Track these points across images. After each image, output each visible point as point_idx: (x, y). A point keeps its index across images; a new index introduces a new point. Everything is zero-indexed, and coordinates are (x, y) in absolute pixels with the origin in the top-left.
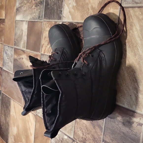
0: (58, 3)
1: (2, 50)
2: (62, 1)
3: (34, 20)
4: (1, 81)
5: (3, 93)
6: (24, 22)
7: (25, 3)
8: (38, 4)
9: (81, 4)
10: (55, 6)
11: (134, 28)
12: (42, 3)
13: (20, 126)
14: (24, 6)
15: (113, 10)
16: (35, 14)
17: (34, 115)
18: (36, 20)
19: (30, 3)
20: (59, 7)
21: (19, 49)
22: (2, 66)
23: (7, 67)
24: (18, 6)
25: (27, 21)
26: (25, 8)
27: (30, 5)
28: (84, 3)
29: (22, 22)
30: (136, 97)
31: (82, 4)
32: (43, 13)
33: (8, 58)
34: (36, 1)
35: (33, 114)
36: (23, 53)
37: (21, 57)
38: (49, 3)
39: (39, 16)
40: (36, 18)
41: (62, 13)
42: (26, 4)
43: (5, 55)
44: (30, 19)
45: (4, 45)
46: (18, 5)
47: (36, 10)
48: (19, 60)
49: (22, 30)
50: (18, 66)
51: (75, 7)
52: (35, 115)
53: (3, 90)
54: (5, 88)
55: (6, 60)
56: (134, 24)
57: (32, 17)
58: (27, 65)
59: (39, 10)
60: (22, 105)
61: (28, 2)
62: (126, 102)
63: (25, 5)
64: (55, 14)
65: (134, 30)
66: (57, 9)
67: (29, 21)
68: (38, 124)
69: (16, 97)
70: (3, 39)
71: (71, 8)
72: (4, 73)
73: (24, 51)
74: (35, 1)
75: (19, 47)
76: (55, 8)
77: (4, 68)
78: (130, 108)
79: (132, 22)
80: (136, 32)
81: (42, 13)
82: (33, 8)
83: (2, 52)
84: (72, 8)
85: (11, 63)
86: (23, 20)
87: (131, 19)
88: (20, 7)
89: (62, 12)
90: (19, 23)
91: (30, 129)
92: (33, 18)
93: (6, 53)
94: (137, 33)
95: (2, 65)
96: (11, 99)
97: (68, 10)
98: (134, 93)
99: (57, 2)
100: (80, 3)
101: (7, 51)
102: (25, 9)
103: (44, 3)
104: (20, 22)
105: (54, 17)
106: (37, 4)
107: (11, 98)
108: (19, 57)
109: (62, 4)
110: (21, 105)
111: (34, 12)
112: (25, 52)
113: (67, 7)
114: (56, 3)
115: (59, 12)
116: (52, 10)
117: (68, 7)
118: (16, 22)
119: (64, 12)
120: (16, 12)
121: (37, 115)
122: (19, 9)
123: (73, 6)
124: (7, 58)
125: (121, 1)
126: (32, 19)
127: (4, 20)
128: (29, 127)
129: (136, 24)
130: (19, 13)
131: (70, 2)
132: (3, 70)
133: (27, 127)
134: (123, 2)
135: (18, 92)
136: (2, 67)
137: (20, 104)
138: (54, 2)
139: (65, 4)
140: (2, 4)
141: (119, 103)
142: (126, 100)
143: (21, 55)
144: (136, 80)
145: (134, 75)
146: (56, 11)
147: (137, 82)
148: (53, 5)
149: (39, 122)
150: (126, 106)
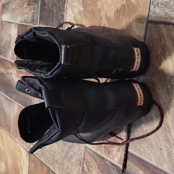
0: (59, 3)
2: (65, 3)
3: (25, 24)
6: (12, 24)
8: (31, 3)
9: (91, 9)
10: (55, 7)
11: (167, 54)
12: (37, 2)
13: (10, 162)
14: (12, 3)
15: (137, 24)
16: (27, 16)
17: (28, 151)
18: (29, 24)
20: (60, 10)
21: (7, 61)
24: (4, 1)
25: (16, 24)
26: (14, 5)
27: (21, 2)
28: (94, 8)
29: (10, 24)
30: (168, 152)
31: (92, 9)
32: (38, 15)
35: (26, 150)
36: (12, 66)
37: (9, 71)
38: (45, 2)
39: (33, 19)
40: (29, 21)
41: (64, 19)
44: (20, 22)
47: (28, 10)
48: (6, 75)
49: (10, 36)
50: (6, 83)
51: (82, 13)
56: (168, 49)
57: (23, 19)
59: (33, 11)
60: (11, 136)
62: (155, 158)
63: (14, 2)
64: (54, 19)
66: (57, 13)
67: (19, 24)
68: (33, 165)
69: (3, 123)
71: (77, 13)
75: (6, 57)
76: (54, 10)
78: (160, 167)
79: (164, 45)
81: (36, 15)
82: (24, 6)
84: (78, 13)
86: (12, 21)
87: (163, 40)
88: (7, 4)
89: (63, 17)
90: (6, 25)
91: (22, 169)
92: (25, 20)
97: (72, 15)
98: (166, 147)
99: (56, 3)
100: (89, 8)
102: (14, 7)
103: (39, 1)
104: (8, 23)
105: (53, 23)
106: (29, 2)
108: (6, 71)
109: (64, 6)
111: (25, 12)
113: (71, 12)
114: (56, 4)
115: (60, 17)
116: (51, 13)
117: (73, 12)
118: (2, 23)
119: (66, 17)
120: (2, 9)
122: (6, 5)
123: (80, 11)
125: (149, 13)
126: (23, 22)
128: (21, 167)
129: (170, 49)
130: (6, 12)
131: (75, 5)
133: (19, 166)
134: (152, 14)
135: (6, 117)
138: (53, 1)
139: (68, 7)
141: (144, 157)
142: (154, 154)
143: (9, 69)
144: (169, 128)
145: (166, 121)
146: (55, 15)
147: (170, 132)
148: (51, 6)
149: (33, 161)
150: (154, 162)
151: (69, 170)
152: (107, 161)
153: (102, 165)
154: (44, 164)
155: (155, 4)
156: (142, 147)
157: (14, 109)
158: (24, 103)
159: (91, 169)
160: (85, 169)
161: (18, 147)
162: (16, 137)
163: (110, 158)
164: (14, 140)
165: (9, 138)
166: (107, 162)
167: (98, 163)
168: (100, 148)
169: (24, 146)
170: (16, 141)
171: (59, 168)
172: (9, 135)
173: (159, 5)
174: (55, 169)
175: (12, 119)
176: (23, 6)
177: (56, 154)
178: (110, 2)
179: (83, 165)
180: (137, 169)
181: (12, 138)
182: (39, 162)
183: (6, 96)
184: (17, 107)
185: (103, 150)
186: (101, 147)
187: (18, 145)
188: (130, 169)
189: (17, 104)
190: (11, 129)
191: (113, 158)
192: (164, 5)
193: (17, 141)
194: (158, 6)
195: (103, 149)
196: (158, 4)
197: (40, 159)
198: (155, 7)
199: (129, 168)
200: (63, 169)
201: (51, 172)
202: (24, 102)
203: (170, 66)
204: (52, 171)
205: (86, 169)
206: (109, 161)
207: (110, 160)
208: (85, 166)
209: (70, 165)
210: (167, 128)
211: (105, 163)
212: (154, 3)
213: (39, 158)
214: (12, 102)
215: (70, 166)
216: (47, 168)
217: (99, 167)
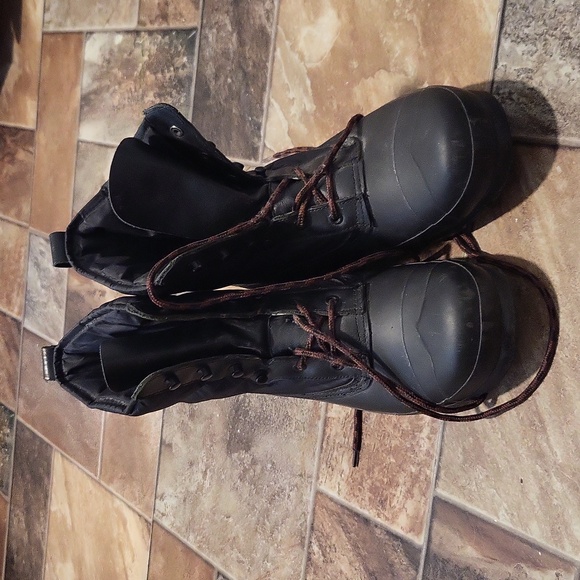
0: (247, 92)
1: (23, 250)
2: (263, 89)
4: (16, 372)
5: (21, 420)
6: (109, 150)
7: (116, 76)
8: (168, 90)
9: (335, 107)
10: (235, 102)
11: (535, 223)
12: (183, 87)
13: (90, 559)
14: (111, 90)
17: (146, 521)
19: (135, 81)
20: (251, 109)
22: (19, 314)
23: (40, 320)
24: (89, 86)
26: (117, 97)
27: (138, 87)
28: (344, 105)
29: (104, 148)
30: (542, 488)
31: (338, 107)
33: (43, 287)
34: (160, 75)
35: (140, 516)
37: (97, 285)
38: (209, 89)
41: (262, 134)
42: (120, 84)
43: (32, 273)
45: (30, 234)
46: (90, 81)
48: (88, 299)
51: (312, 118)
52: (151, 520)
53: (22, 410)
54: (30, 404)
55: (37, 290)
56: (538, 210)
60: (97, 478)
61: (129, 76)
62: (505, 505)
63: (117, 87)
64: (234, 134)
65: (537, 231)
66: (242, 117)
68: (160, 560)
69: (73, 442)
70: (26, 209)
71: (298, 117)
72: (27, 342)
74: (155, 73)
76: (234, 111)
77: (28, 325)
78: (519, 530)
79: (529, 201)
80: (542, 241)
82: (146, 99)
83: (20, 257)
84: (300, 118)
85: (55, 307)
86: (108, 142)
88: (96, 92)
89: (259, 129)
90: (90, 154)
91: (126, 576)
93: (37, 265)
94: (548, 243)
95: (20, 308)
96: (51, 447)
97: (285, 125)
98: (535, 473)
99: (240, 92)
100: (331, 103)
101: (40, 258)
102: (116, 103)
103: (190, 85)
104: (96, 148)
105: (229, 144)
106: (162, 87)
107: (52, 444)
108: (87, 286)
109: (262, 100)
110: (92, 474)
113: (280, 114)
114: (238, 93)
115: (248, 128)
116: (223, 119)
117: (286, 114)
118: (78, 146)
119: (268, 129)
120: (82, 107)
121: (158, 524)
122: (92, 97)
123: (305, 113)
124: (39, 284)
127: (33, 136)
128: (125, 569)
129: (541, 209)
130: (93, 116)
131: (291, 95)
132: (24, 329)
133: (118, 569)
135: (82, 422)
136: (20, 318)
137: (87, 471)
138: (230, 86)
139: (272, 100)
140: (24, 70)
141: (478, 507)
142: (503, 495)
144: (541, 421)
145: (535, 402)
146: (236, 123)
147: (544, 430)
148: (226, 100)
149: (163, 550)
150: (503, 520)
151: (269, 564)
152: (376, 526)
153: (364, 542)
154: (197, 554)
155: (504, 93)
156: (472, 478)
159: (331, 556)
160: (315, 557)
161: (118, 511)
162: (110, 481)
163: (387, 519)
164: (106, 489)
165: (90, 485)
166: (378, 531)
167: (352, 535)
168: (357, 493)
169: (136, 505)
170: (112, 493)
171: (240, 562)
172: (88, 475)
173: (513, 96)
174: (226, 567)
175: (100, 428)
176: (142, 98)
177: (231, 520)
178: (387, 87)
179: (310, 547)
180: (459, 542)
181: (100, 483)
182: (180, 548)
185: (367, 498)
186: (360, 490)
187: (118, 503)
188: (441, 544)
190: (97, 455)
191: (394, 519)
192: (526, 96)
193: (114, 492)
194: (512, 99)
195: (368, 495)
196: (510, 93)
197: (185, 540)
198: (504, 102)
199: (437, 543)
200: (252, 563)
201: (215, 577)
203: (544, 254)
204: (219, 573)
205: (317, 557)
206: (382, 527)
207: (386, 523)
208: (315, 548)
209: (272, 548)
210: (537, 423)
211: (372, 533)
212: (501, 92)
213: (181, 538)
215: (272, 552)
216: (204, 565)
217: (355, 547)
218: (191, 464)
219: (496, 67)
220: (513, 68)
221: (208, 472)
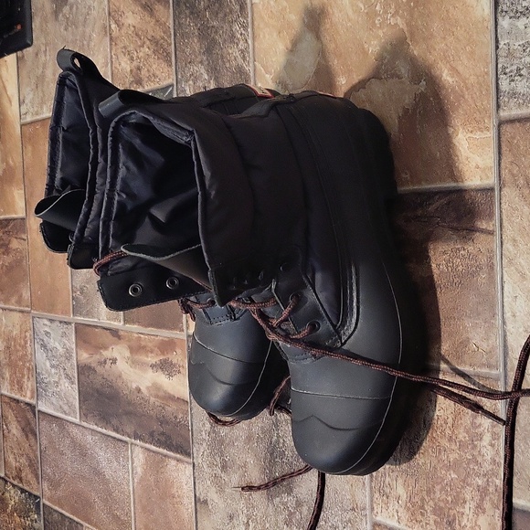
1: (28, 334)
4: (36, 457)
5: (47, 503)
15: (469, 135)
21: (96, 327)
22: (32, 397)
23: (54, 400)
33: (52, 366)
36: (115, 339)
37: (107, 354)
43: (40, 356)
45: (33, 317)
48: (99, 369)
50: (98, 391)
53: (47, 493)
54: (55, 485)
55: (47, 371)
58: (134, 386)
70: (26, 294)
72: (44, 423)
73: (115, 333)
75: (93, 317)
77: (42, 407)
83: (26, 343)
85: (67, 385)
93: (44, 346)
95: (32, 392)
96: (82, 525)
101: (46, 339)
107: (82, 522)
108: (97, 357)
112: (121, 333)
124: (48, 364)
125: (498, 98)
127: (25, 225)
132: (39, 411)
134: (506, 100)
135: (110, 495)
136: (33, 402)
140: (7, 163)
143: (106, 348)
155: (511, 72)
157: (132, 463)
158: (163, 439)
168: (420, 518)
173: (522, 72)
175: (129, 497)
178: (380, 95)
183: (104, 431)
184: (141, 456)
185: (432, 522)
186: (422, 514)
189: (142, 447)
190: (130, 526)
194: (520, 75)
195: (432, 518)
196: (519, 69)
198: (513, 81)
202: (163, 434)
212: (507, 70)
214: (126, 442)
218: (231, 518)
219: (497, 47)
220: (517, 44)
221: (250, 523)
